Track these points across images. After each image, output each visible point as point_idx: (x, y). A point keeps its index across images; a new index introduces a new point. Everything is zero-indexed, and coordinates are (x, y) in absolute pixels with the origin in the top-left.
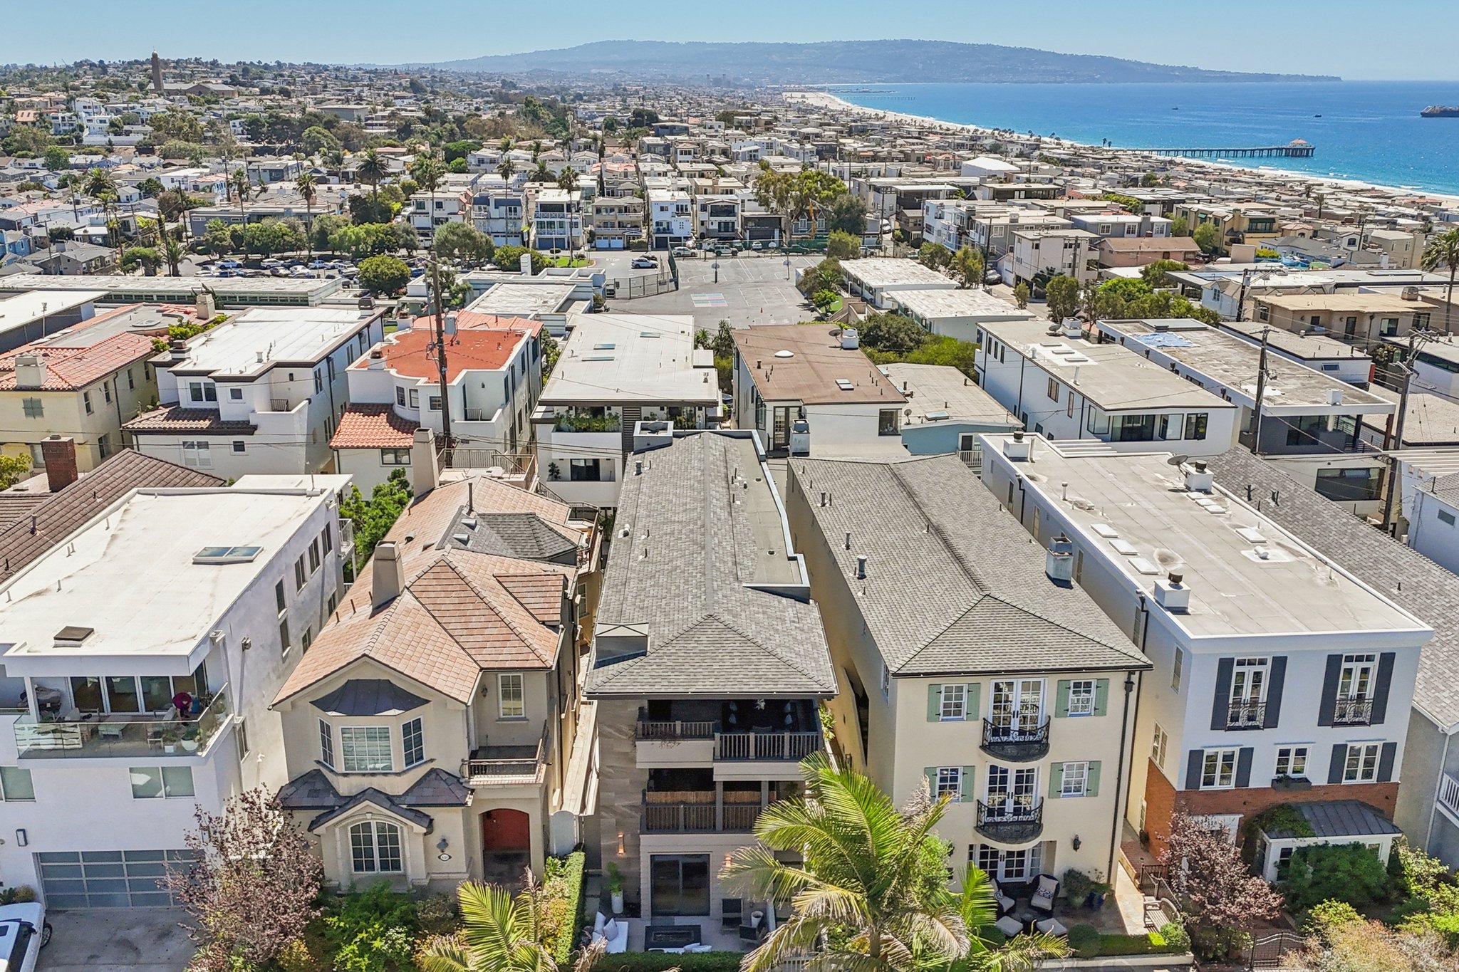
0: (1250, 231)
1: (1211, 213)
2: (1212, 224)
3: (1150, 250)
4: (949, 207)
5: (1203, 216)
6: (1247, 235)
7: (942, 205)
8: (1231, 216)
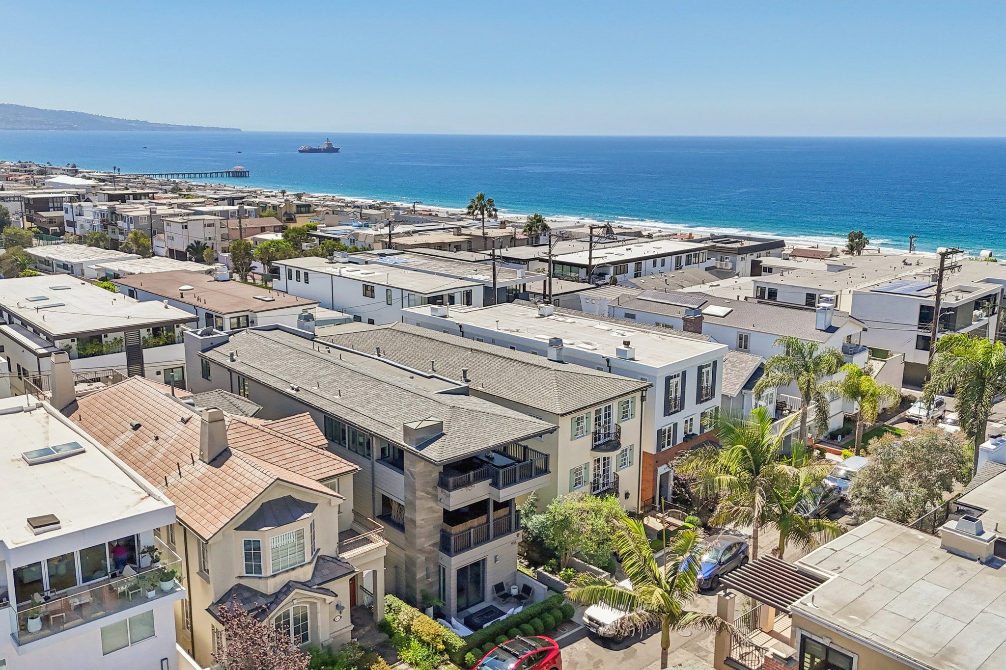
0: (298, 213)
1: (269, 203)
2: (271, 209)
3: (252, 226)
4: (87, 207)
5: (264, 206)
6: (297, 215)
7: (80, 206)
8: (284, 204)
